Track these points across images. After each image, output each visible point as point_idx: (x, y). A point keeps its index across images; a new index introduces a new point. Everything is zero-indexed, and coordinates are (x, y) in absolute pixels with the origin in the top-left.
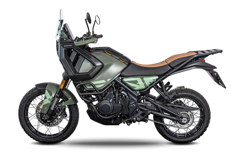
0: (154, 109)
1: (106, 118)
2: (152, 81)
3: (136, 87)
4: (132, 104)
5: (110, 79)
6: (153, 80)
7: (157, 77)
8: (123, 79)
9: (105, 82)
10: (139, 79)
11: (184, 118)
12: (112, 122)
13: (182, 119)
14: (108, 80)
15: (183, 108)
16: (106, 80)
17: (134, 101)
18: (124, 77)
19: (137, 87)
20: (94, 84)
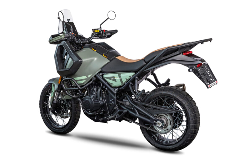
0: (131, 109)
1: (90, 113)
2: (128, 78)
3: (113, 84)
4: (111, 102)
5: (91, 75)
6: (129, 76)
7: (134, 73)
8: (104, 74)
9: (86, 78)
10: (116, 76)
11: (158, 121)
12: (95, 119)
13: (157, 121)
14: (89, 76)
15: (160, 110)
16: (87, 77)
17: (113, 98)
18: (105, 73)
19: (115, 84)
20: (75, 80)
